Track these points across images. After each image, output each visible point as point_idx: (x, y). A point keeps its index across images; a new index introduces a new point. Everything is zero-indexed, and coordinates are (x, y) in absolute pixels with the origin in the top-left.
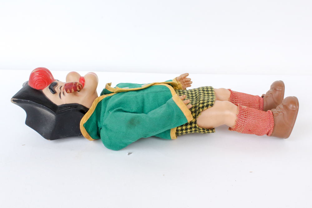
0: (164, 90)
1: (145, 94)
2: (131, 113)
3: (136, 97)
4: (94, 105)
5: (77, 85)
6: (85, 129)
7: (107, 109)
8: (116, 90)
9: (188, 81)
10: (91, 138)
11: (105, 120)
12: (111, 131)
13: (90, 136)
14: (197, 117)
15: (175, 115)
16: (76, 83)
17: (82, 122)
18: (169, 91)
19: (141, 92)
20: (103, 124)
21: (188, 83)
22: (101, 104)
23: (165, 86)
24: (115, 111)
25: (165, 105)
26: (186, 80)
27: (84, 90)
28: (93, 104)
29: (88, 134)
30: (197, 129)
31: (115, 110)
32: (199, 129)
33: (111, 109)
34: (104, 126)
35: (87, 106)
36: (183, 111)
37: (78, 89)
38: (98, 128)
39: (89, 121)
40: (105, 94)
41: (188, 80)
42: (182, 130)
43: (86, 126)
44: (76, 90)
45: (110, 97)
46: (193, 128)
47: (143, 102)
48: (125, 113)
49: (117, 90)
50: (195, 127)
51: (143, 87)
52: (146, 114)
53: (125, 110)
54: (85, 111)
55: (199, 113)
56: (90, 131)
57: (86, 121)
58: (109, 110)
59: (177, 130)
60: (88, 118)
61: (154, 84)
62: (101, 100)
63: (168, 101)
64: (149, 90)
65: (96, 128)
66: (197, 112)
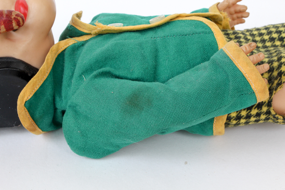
0: (200, 30)
1: (158, 40)
2: (131, 81)
3: (140, 45)
4: (50, 61)
5: (13, 17)
6: (27, 113)
7: (77, 71)
8: (96, 29)
9: (240, 12)
10: (40, 130)
11: (73, 95)
12: (86, 118)
13: (37, 127)
14: (274, 92)
15: (231, 88)
16: (10, 12)
17: (23, 97)
18: (211, 32)
19: (150, 34)
20: (69, 103)
21: (239, 15)
22: (63, 59)
23: (201, 22)
24: (96, 76)
25: (206, 63)
26: (238, 9)
27: (27, 28)
28: (48, 59)
29: (33, 122)
30: (271, 117)
31: (95, 73)
32: (274, 117)
33: (87, 71)
34: (70, 106)
35: (34, 63)
36: (249, 79)
37: (14, 24)
38: (55, 109)
39: (37, 96)
40: (71, 37)
41: (242, 9)
42: (239, 118)
43: (31, 106)
44: (9, 28)
45: (83, 44)
46: (262, 115)
47: (156, 57)
48: (117, 80)
49: (99, 29)
50: (268, 113)
51: (154, 23)
52: (163, 82)
53: (117, 73)
54: (29, 75)
55: (279, 84)
56: (37, 115)
57: (31, 96)
58: (82, 74)
59: (229, 119)
60: (36, 89)
61: (178, 17)
62: (63, 49)
63: (214, 55)
64: (167, 30)
65: (52, 111)
66: (276, 82)
